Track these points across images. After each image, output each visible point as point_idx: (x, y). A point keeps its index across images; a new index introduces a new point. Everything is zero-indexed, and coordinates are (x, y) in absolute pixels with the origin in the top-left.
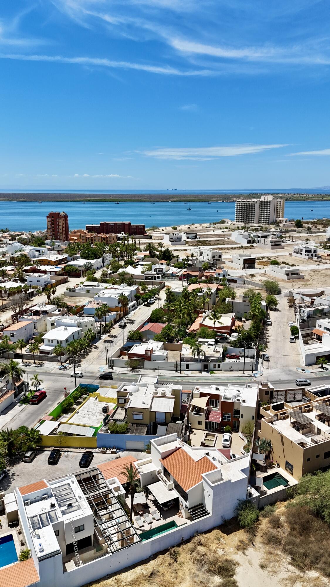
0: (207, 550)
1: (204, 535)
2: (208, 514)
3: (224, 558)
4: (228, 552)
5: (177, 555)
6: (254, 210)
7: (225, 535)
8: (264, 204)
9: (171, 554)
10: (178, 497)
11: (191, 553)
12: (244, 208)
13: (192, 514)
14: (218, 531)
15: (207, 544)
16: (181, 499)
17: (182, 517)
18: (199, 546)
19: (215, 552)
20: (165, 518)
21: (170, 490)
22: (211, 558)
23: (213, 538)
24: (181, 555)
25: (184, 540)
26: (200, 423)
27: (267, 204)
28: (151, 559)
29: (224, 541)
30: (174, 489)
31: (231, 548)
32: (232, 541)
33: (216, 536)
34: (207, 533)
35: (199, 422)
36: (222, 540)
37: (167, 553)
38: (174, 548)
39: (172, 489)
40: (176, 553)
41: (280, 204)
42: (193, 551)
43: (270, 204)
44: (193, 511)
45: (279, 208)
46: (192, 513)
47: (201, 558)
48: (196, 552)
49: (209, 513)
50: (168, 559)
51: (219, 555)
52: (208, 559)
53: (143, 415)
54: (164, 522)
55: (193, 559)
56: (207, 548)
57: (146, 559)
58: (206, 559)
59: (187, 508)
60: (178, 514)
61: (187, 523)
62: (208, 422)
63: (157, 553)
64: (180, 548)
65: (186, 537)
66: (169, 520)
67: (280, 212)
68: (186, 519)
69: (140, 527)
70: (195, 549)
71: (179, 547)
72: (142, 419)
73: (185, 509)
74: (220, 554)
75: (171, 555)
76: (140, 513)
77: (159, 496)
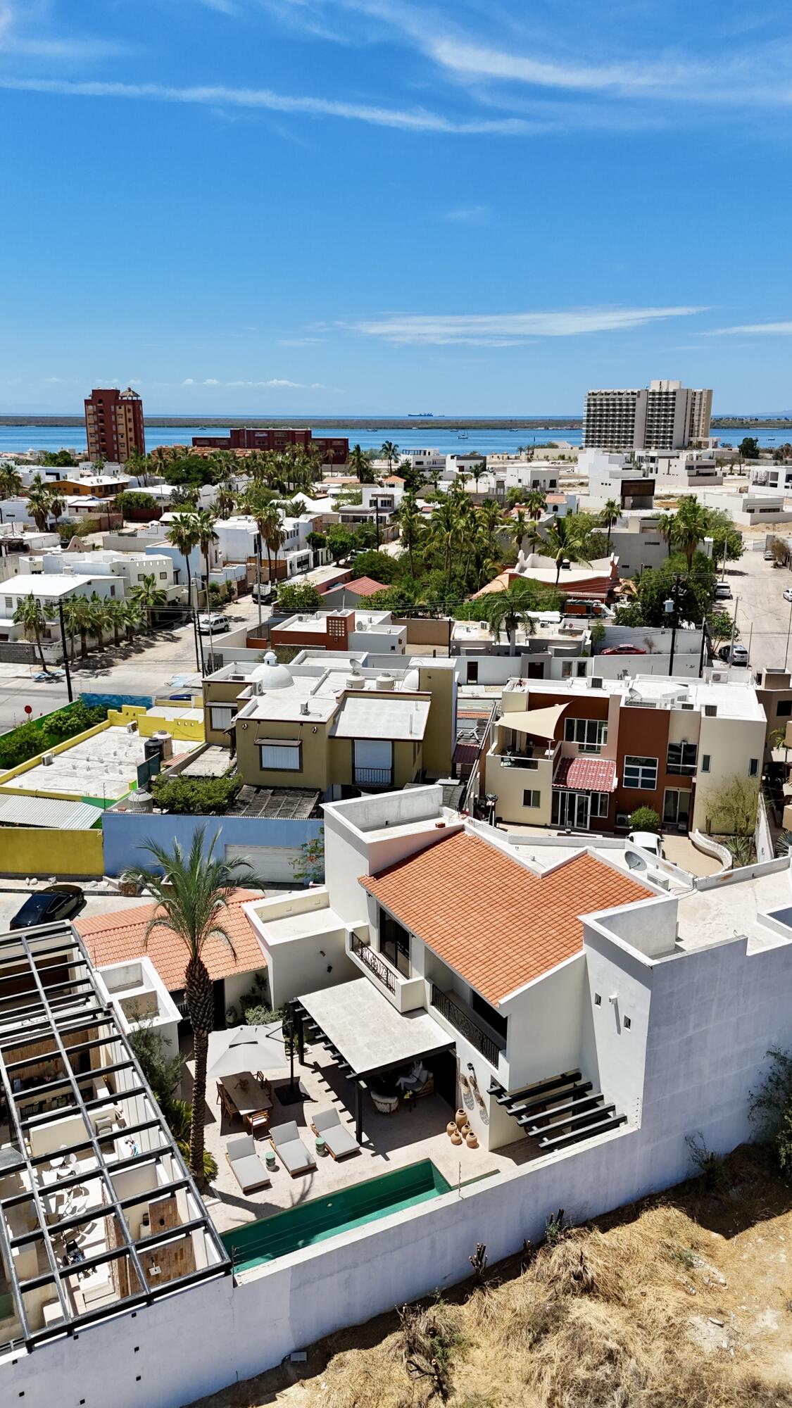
0: (628, 1321)
1: (597, 1235)
2: (615, 1124)
3: (737, 1373)
4: (753, 1331)
5: (451, 1351)
6: (633, 415)
7: (715, 1235)
8: (660, 399)
9: (413, 1347)
10: (453, 1045)
11: (537, 1340)
12: (607, 410)
13: (528, 1126)
14: (674, 1213)
15: (621, 1283)
16: (468, 1053)
17: (474, 1145)
18: (577, 1300)
19: (674, 1332)
20: (381, 1149)
21: (409, 1013)
22: (654, 1371)
23: (649, 1252)
24: (475, 1354)
25: (489, 1263)
26: (530, 798)
27: (666, 399)
28: (292, 1372)
29: (714, 1269)
30: (433, 1009)
31: (763, 1310)
32: (764, 1273)
33: (669, 1241)
34: (615, 1225)
35: (527, 793)
36: (704, 1266)
37: (391, 1340)
38: (432, 1311)
39: (422, 1010)
40: (441, 1343)
41: (701, 399)
42: (546, 1331)
43: (674, 399)
44: (530, 1110)
45: (696, 412)
46: (525, 1119)
47: (599, 1374)
48: (562, 1333)
49: (624, 1119)
50: (395, 1374)
51: (701, 1354)
52: (641, 1380)
53: (300, 746)
54: (374, 1168)
55: (547, 1380)
56: (627, 1314)
57: (262, 1376)
58: (626, 1380)
59: (500, 1092)
60: (449, 1127)
61: (497, 1172)
62: (564, 795)
63: (331, 1336)
64: (467, 1311)
65: (498, 1245)
66: (403, 1157)
67: (699, 420)
68: (492, 1151)
69: (248, 1191)
70: (557, 1319)
71: (462, 1303)
72: (297, 767)
73: (487, 1099)
74: (709, 1347)
75: (411, 1351)
76: (255, 1124)
77: (355, 1038)
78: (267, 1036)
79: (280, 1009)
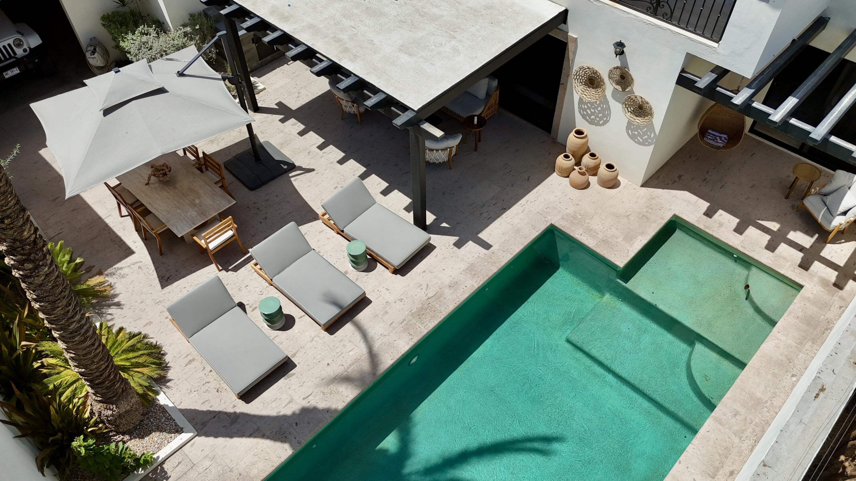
17: (614, 183)
20: (466, 230)
60: (560, 163)
69: (249, 393)
76: (212, 246)
77: (371, 42)
78: (181, 74)
79: (184, 26)
